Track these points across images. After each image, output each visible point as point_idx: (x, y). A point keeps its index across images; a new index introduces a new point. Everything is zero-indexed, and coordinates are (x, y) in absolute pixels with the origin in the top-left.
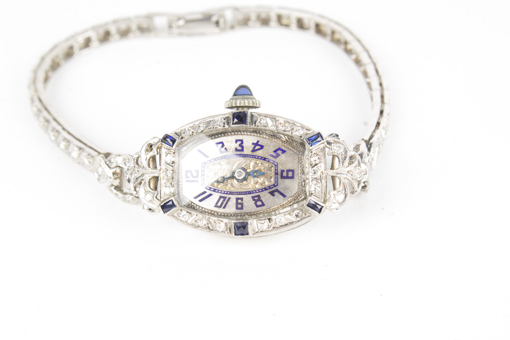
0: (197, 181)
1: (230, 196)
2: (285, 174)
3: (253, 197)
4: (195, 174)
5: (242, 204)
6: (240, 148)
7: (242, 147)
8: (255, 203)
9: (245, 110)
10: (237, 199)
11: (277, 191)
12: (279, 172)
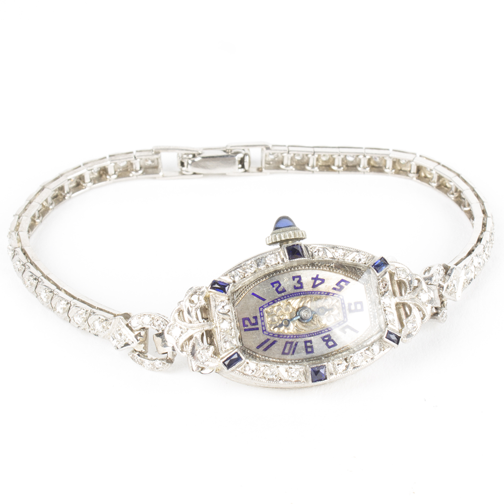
0: (257, 329)
1: (297, 340)
2: (353, 308)
3: (323, 339)
4: (253, 321)
5: (311, 347)
6: (299, 285)
7: (301, 284)
8: (327, 344)
9: (297, 242)
10: (306, 342)
11: (348, 327)
12: (347, 305)
